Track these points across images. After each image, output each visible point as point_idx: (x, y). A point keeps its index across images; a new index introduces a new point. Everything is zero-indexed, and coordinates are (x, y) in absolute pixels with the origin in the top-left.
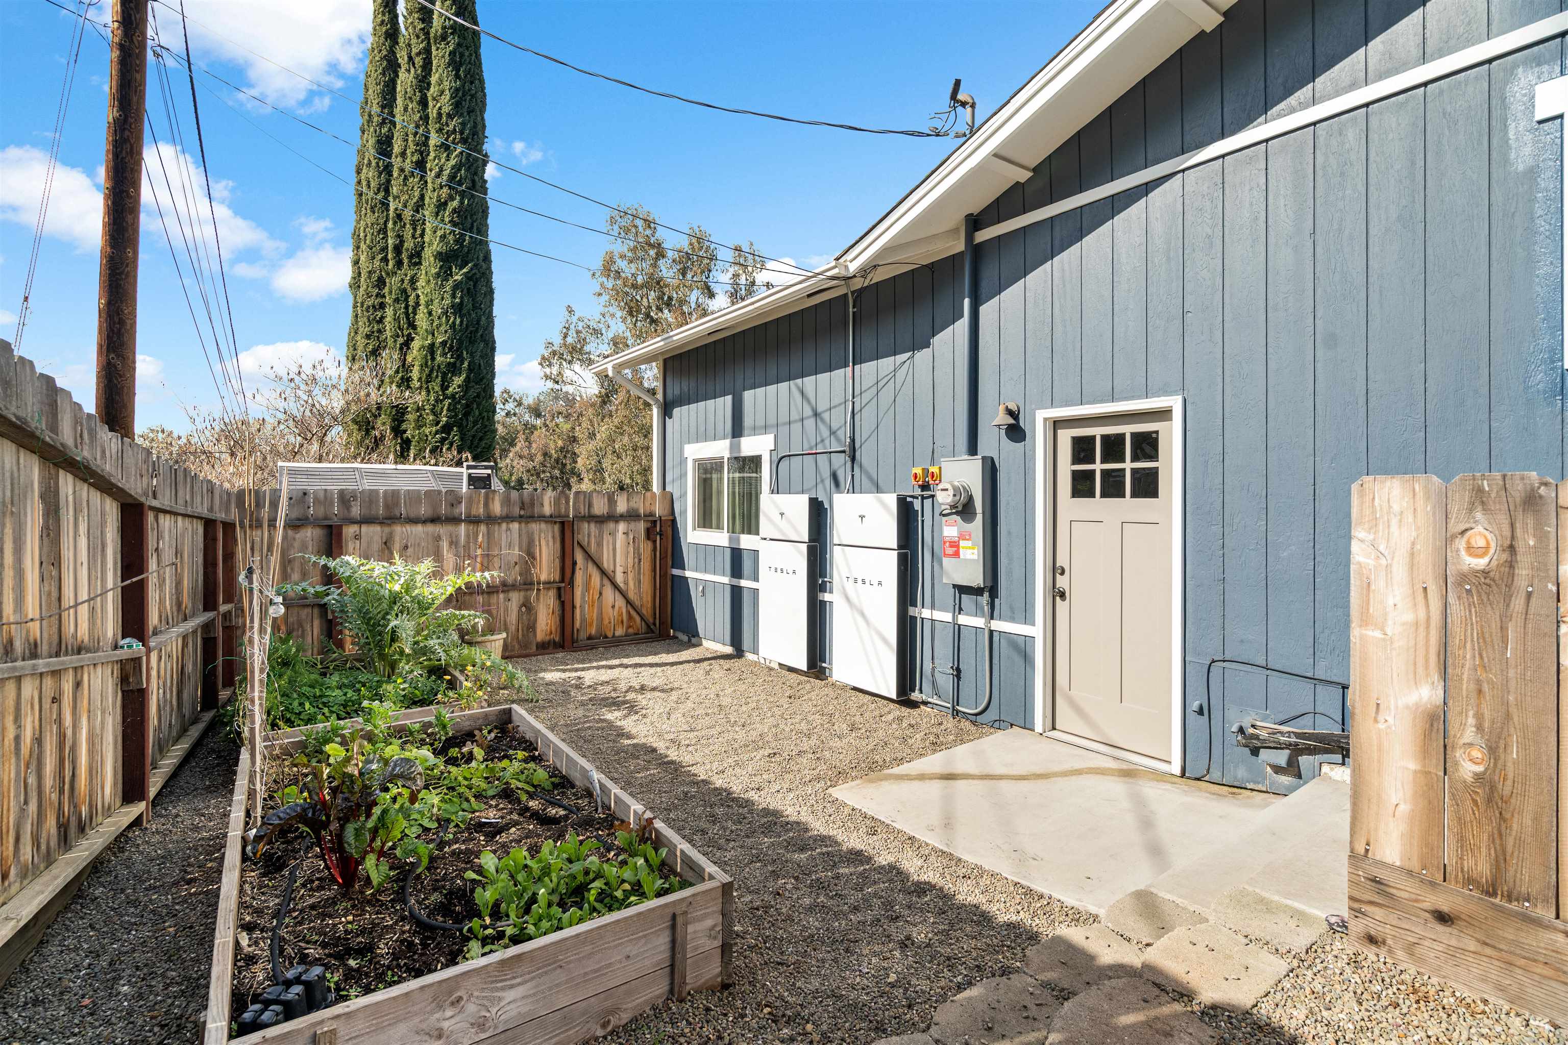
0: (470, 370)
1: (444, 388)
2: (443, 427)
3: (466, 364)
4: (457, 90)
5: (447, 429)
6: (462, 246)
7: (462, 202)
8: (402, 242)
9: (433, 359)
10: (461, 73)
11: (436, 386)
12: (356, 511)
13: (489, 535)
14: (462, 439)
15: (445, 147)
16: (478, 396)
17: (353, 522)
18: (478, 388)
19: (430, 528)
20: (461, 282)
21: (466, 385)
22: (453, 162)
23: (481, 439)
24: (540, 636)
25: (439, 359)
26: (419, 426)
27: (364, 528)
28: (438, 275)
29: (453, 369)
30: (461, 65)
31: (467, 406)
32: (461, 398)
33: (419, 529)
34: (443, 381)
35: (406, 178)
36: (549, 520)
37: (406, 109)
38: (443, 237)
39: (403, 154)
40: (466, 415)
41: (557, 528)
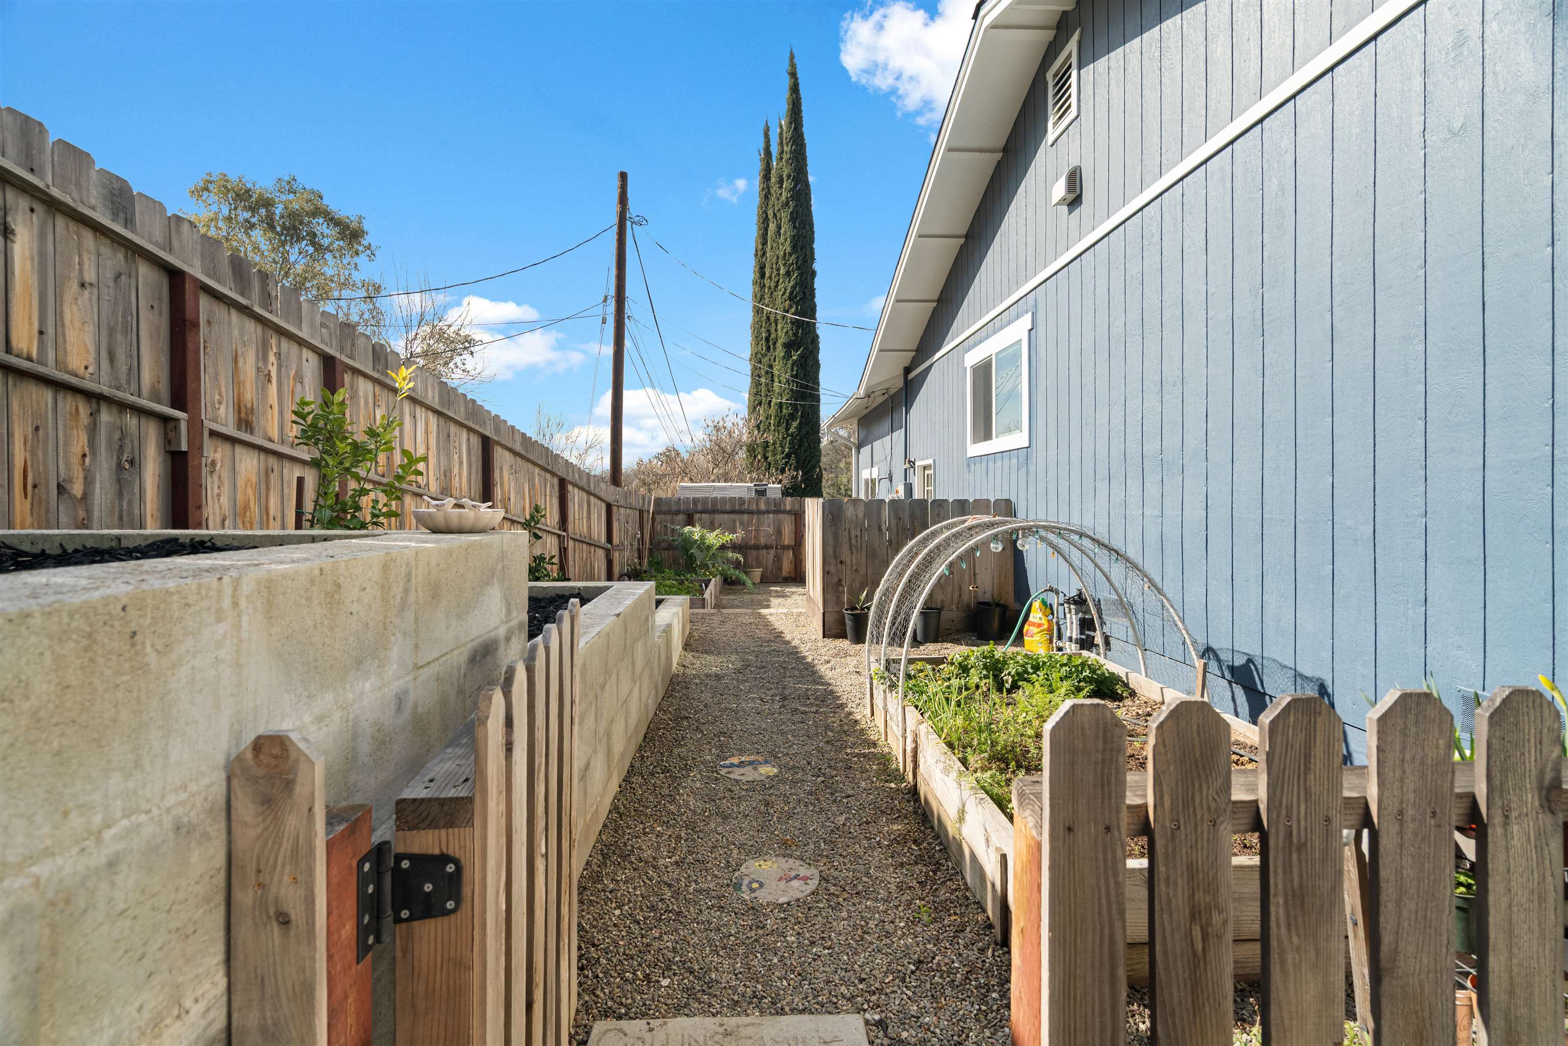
0: (802, 417)
1: (787, 429)
2: (787, 454)
3: (799, 414)
4: (794, 236)
5: (788, 456)
6: (797, 337)
7: (797, 308)
8: (770, 334)
9: (781, 411)
10: (797, 225)
11: (782, 429)
12: (700, 507)
13: (758, 520)
14: (797, 462)
15: (788, 274)
16: (807, 434)
17: (698, 512)
18: (807, 428)
19: (731, 516)
20: (796, 361)
21: (800, 428)
22: (792, 283)
23: (809, 462)
24: (784, 574)
25: (784, 411)
26: (774, 455)
27: (703, 515)
28: (784, 357)
29: (792, 417)
30: (797, 218)
31: (801, 440)
32: (797, 435)
33: (726, 516)
34: (787, 425)
35: (772, 293)
36: (789, 512)
37: (772, 248)
38: (787, 332)
39: (770, 277)
40: (800, 446)
41: (793, 517)
